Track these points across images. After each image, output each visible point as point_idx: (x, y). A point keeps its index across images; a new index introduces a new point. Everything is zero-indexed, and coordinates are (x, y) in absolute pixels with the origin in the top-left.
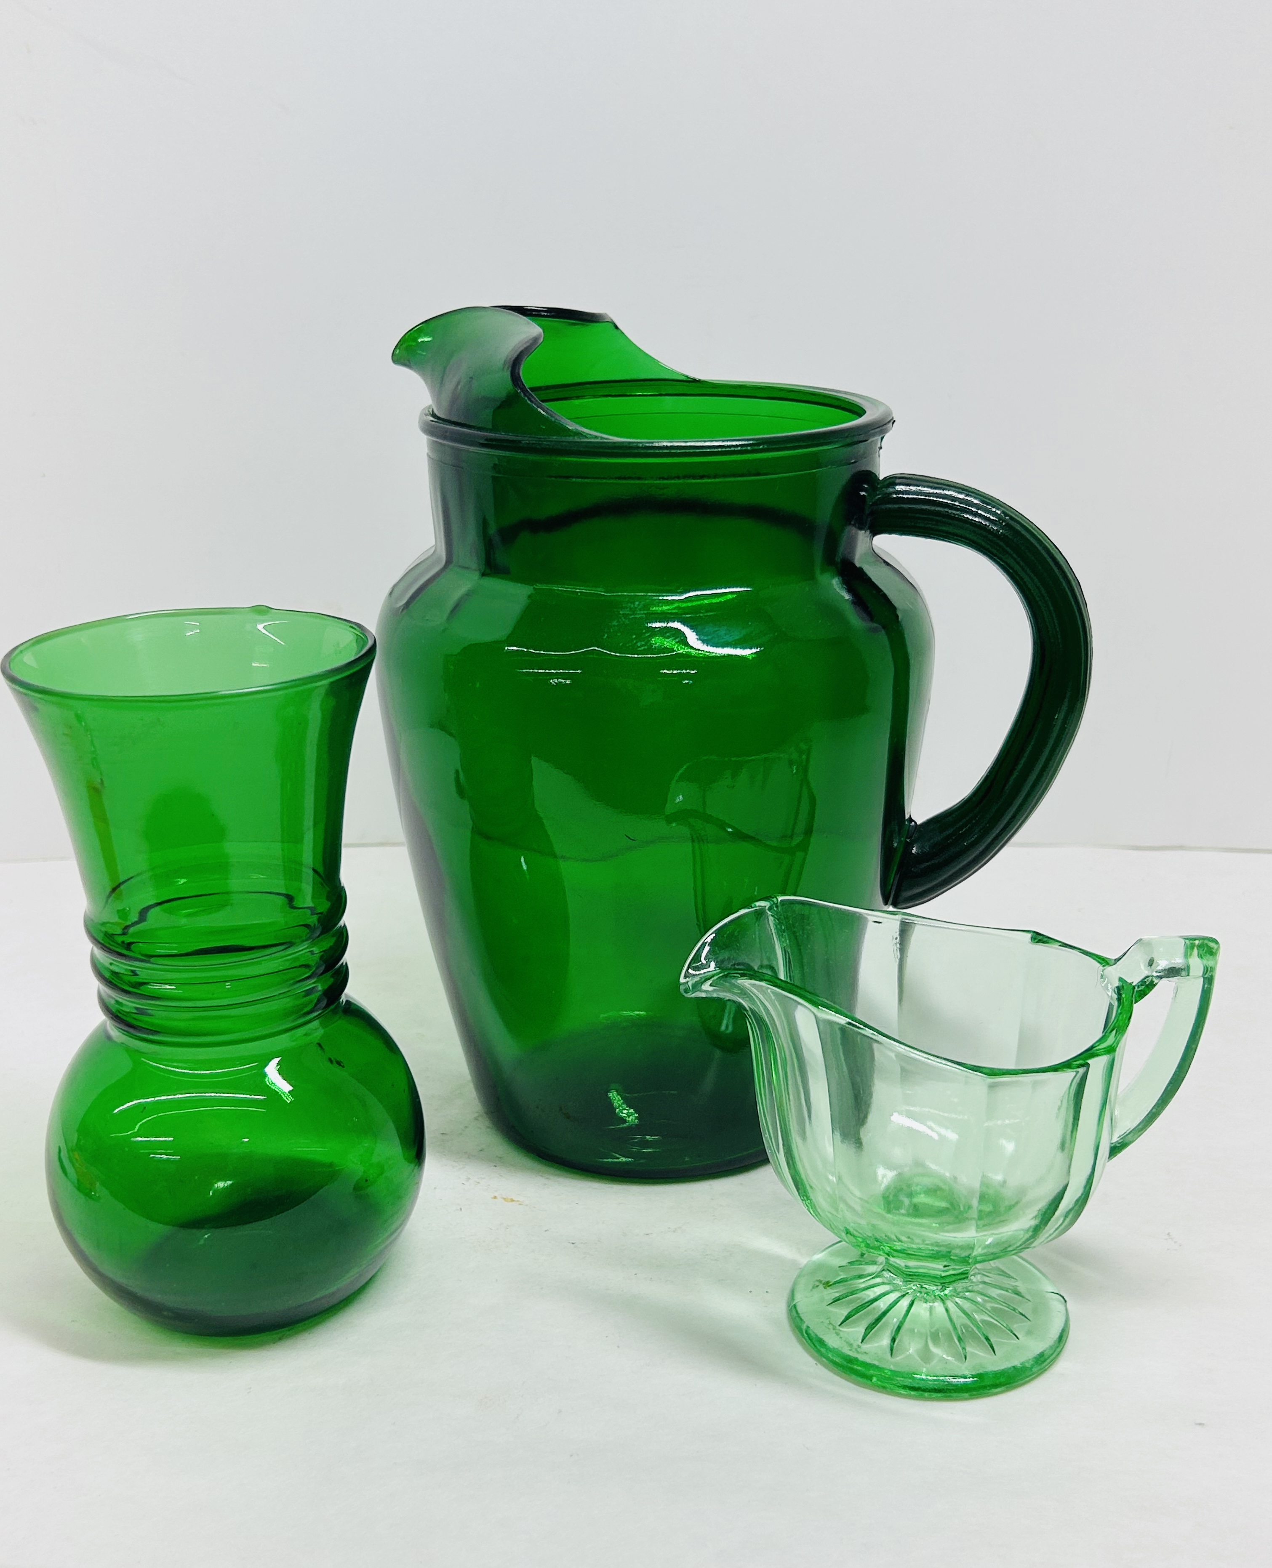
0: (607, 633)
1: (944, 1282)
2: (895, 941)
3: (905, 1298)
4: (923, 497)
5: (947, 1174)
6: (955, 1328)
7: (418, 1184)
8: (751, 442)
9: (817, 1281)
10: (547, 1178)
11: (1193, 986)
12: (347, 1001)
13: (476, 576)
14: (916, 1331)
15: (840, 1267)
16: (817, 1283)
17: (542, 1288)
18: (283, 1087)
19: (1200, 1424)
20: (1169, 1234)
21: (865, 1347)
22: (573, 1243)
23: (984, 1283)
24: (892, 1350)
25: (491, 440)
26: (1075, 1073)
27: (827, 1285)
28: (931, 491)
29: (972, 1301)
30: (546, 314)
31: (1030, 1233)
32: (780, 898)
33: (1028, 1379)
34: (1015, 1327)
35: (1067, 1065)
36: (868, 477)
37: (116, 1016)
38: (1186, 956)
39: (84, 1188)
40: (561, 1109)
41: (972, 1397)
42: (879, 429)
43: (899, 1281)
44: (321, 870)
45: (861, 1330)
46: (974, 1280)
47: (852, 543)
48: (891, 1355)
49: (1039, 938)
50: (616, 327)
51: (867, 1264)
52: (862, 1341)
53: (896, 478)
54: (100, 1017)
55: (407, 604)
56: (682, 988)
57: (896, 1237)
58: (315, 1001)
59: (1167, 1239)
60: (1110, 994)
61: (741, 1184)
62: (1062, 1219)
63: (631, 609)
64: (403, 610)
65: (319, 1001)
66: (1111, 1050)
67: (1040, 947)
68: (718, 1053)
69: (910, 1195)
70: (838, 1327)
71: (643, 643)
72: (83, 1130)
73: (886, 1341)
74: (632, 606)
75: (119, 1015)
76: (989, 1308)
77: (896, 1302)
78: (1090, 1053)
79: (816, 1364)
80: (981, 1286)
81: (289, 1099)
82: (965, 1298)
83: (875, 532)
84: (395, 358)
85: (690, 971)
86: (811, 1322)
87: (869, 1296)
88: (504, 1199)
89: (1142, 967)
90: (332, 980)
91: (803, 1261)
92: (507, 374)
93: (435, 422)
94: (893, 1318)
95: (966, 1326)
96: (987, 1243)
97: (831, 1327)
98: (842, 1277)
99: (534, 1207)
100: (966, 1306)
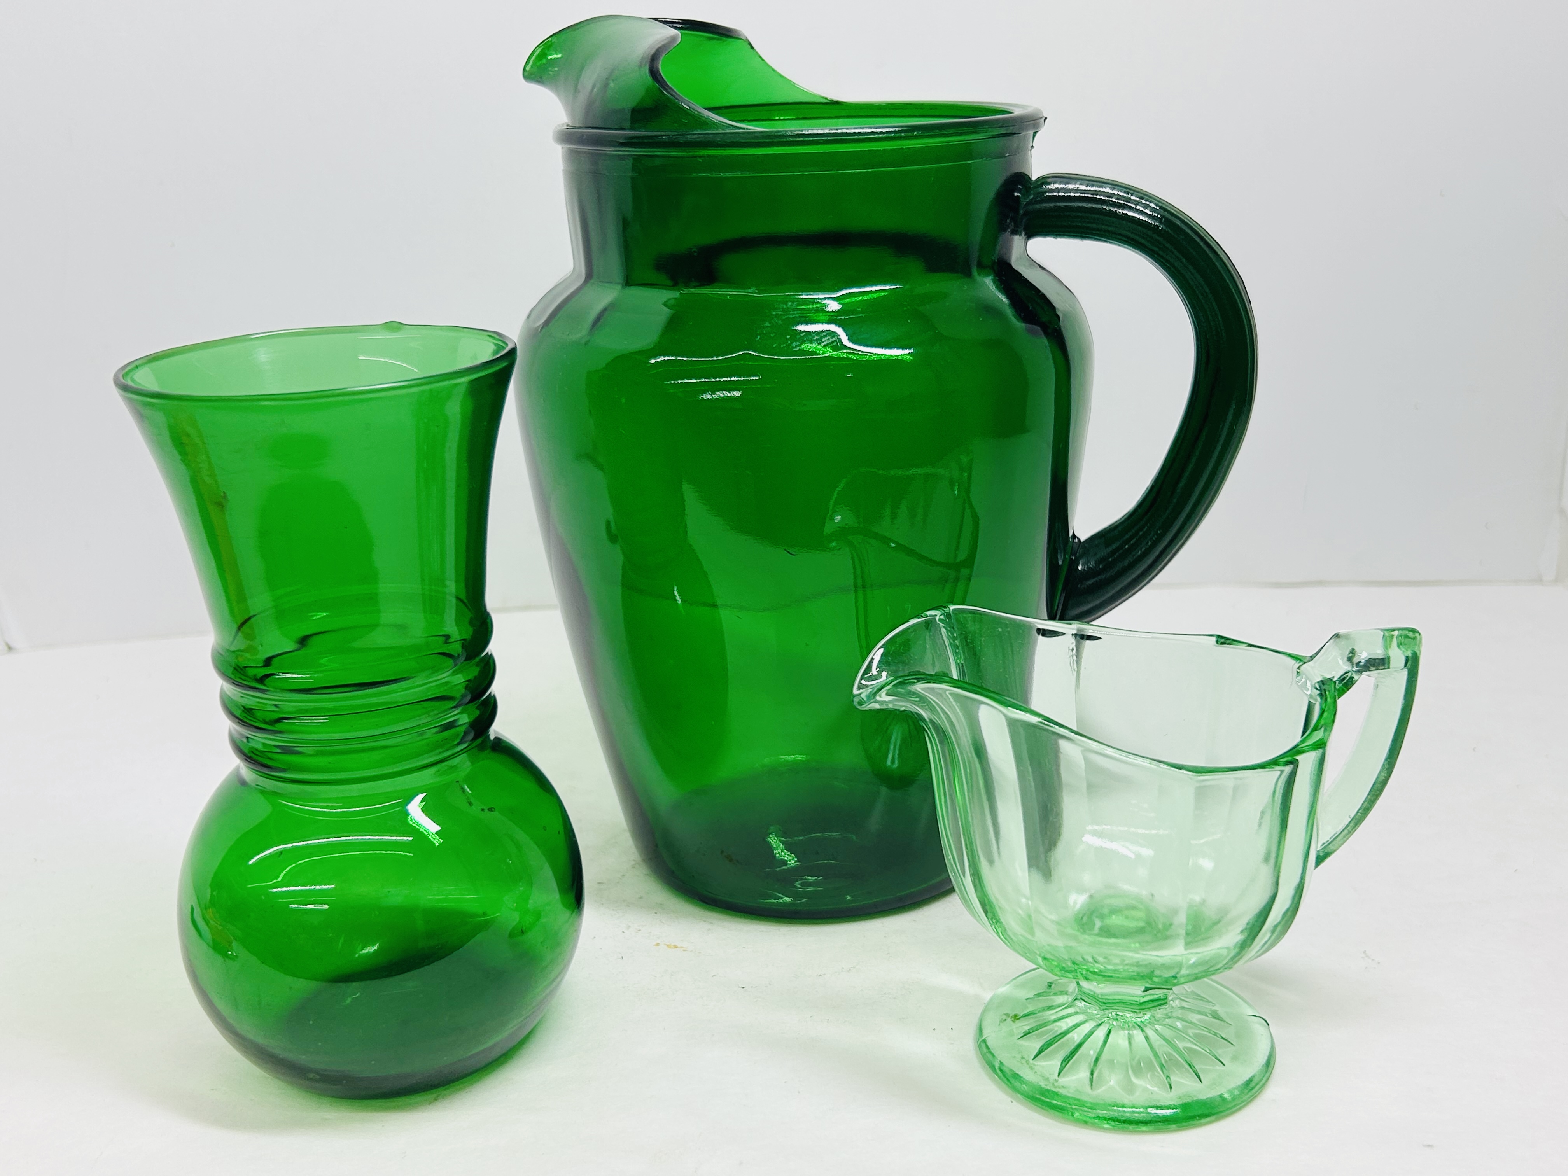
0: (760, 334)
1: (1142, 1007)
2: (1071, 653)
3: (1101, 1027)
4: (1078, 194)
5: (1144, 893)
6: (1156, 1055)
7: (577, 931)
9: (1005, 1014)
10: (711, 923)
11: (1398, 677)
12: (496, 738)
13: (619, 287)
14: (1115, 1062)
15: (1027, 999)
16: (1004, 1017)
17: (713, 1035)
18: (431, 827)
19: (1429, 1146)
20: (1365, 952)
21: (1063, 1080)
22: (743, 988)
23: (1182, 1008)
24: (1091, 1081)
25: (632, 138)
26: (1279, 773)
27: (1016, 1018)
28: (1087, 188)
29: (1172, 1027)
31: (1237, 950)
32: (952, 607)
33: (1238, 1107)
34: (1219, 1052)
35: (1274, 762)
36: (1020, 179)
37: (250, 757)
38: (1386, 647)
39: (220, 947)
40: (722, 852)
41: (1180, 1129)
42: (1032, 122)
43: (1094, 1010)
44: (463, 596)
45: (1056, 1063)
46: (1174, 1005)
47: (1008, 246)
48: (1092, 1089)
49: (1223, 641)
50: (752, 47)
51: (1055, 994)
52: (1058, 1076)
53: (1048, 177)
54: (233, 763)
55: (547, 323)
56: (856, 700)
57: (1093, 958)
58: (462, 734)
59: (1363, 957)
60: (1309, 693)
61: (915, 921)
62: (1269, 935)
63: (784, 310)
64: (543, 327)
65: (466, 733)
66: (1321, 745)
67: (1226, 649)
68: (884, 792)
69: (1102, 917)
70: (1031, 1062)
71: (798, 343)
72: (218, 883)
73: (1084, 1074)
74: (785, 307)
75: (252, 755)
76: (1191, 1035)
77: (1091, 1033)
78: (1296, 750)
79: (1012, 1102)
80: (1180, 1011)
81: (437, 841)
82: (1164, 1025)
83: (1029, 236)
84: (526, 74)
85: (863, 682)
86: (1004, 1057)
87: (1061, 1027)
88: (668, 945)
89: (1340, 662)
90: (477, 713)
91: (987, 996)
92: (646, 70)
93: (571, 130)
94: (1090, 1050)
95: (1169, 1054)
96: (1191, 962)
97: (1024, 1061)
98: (1028, 1011)
99: (700, 953)
100: (1167, 1033)
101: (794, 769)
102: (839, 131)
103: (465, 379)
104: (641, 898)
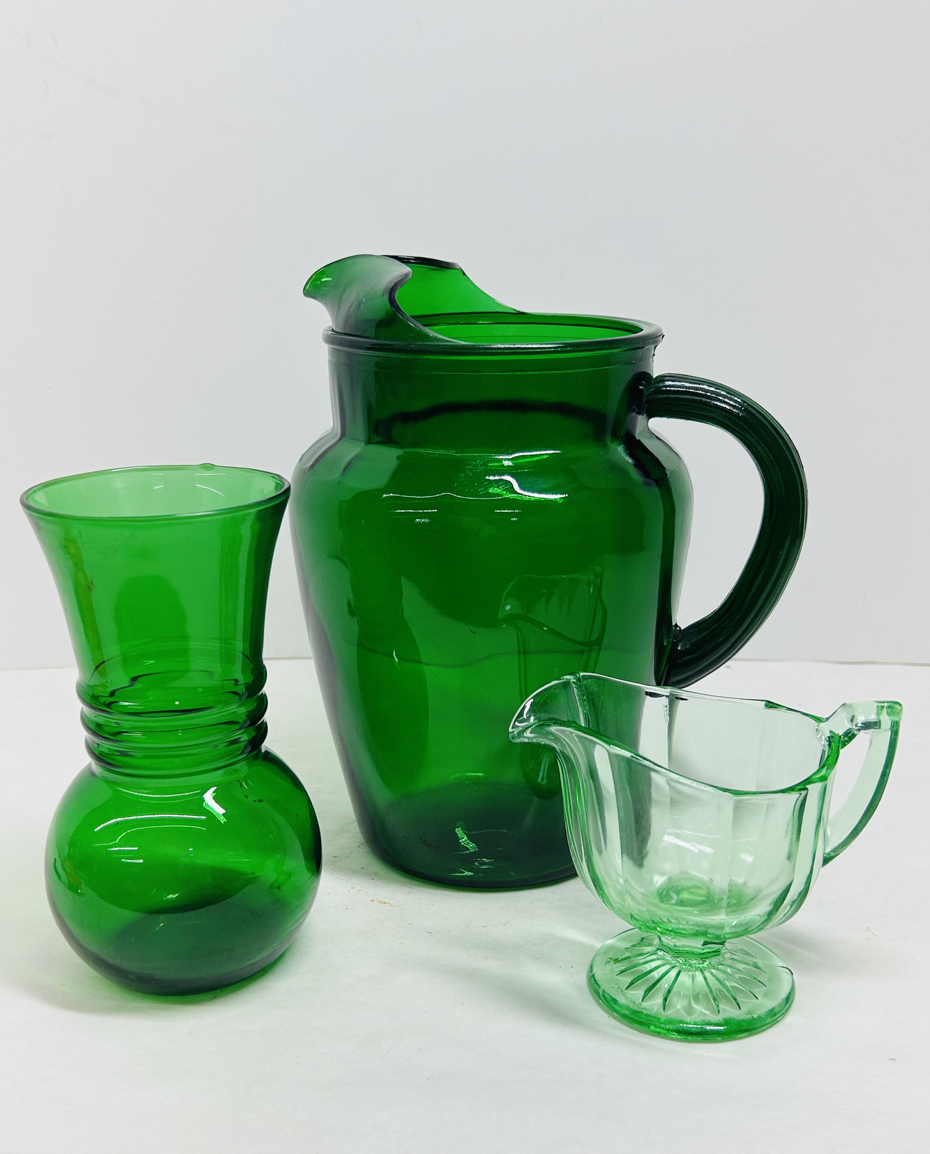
1: (703, 957)
2: (665, 708)
3: (674, 969)
4: (684, 390)
5: (706, 877)
6: (711, 991)
7: (316, 888)
8: (561, 345)
9: (609, 958)
10: (411, 888)
11: (884, 736)
12: (266, 751)
13: (363, 444)
14: (682, 994)
15: (626, 948)
16: (609, 960)
17: (407, 963)
18: (219, 810)
19: (892, 1059)
20: (868, 928)
21: (644, 1004)
22: (429, 933)
23: (733, 959)
24: (664, 1006)
25: (375, 345)
26: (798, 795)
27: (616, 961)
28: (691, 385)
29: (725, 972)
30: (414, 261)
31: (766, 917)
32: (582, 674)
33: (764, 1028)
34: (755, 991)
35: (791, 789)
36: (645, 376)
37: (99, 757)
38: (878, 714)
39: (73, 887)
40: (421, 839)
41: (724, 1040)
42: (652, 340)
43: (668, 957)
44: (248, 653)
45: (641, 993)
46: (726, 956)
47: (634, 423)
48: (664, 1010)
49: (770, 705)
50: (464, 274)
51: (645, 946)
52: (642, 1001)
53: (665, 376)
54: (86, 760)
55: (313, 466)
56: (510, 735)
57: (668, 919)
58: (243, 748)
59: (866, 931)
60: (823, 743)
61: (554, 892)
62: (789, 907)
63: (474, 465)
64: (309, 470)
65: (245, 747)
66: (824, 779)
67: (772, 711)
68: (536, 799)
69: (678, 892)
70: (624, 990)
71: (482, 489)
72: (73, 844)
73: (659, 1000)
74: (475, 463)
75: (101, 756)
76: (737, 978)
77: (667, 973)
78: (808, 781)
79: (609, 1017)
80: (730, 961)
81: (223, 820)
82: (717, 969)
83: (650, 416)
84: (306, 292)
85: (516, 723)
86: (606, 986)
87: (646, 968)
88: (379, 902)
89: (846, 723)
90: (254, 733)
91: (598, 945)
92: (386, 298)
93: (335, 334)
94: (665, 984)
95: (720, 990)
96: (734, 924)
97: (619, 990)
98: (626, 956)
99: (401, 908)
100: (721, 976)
101: (476, 782)
102: (516, 346)
103: (254, 510)
104: (363, 868)
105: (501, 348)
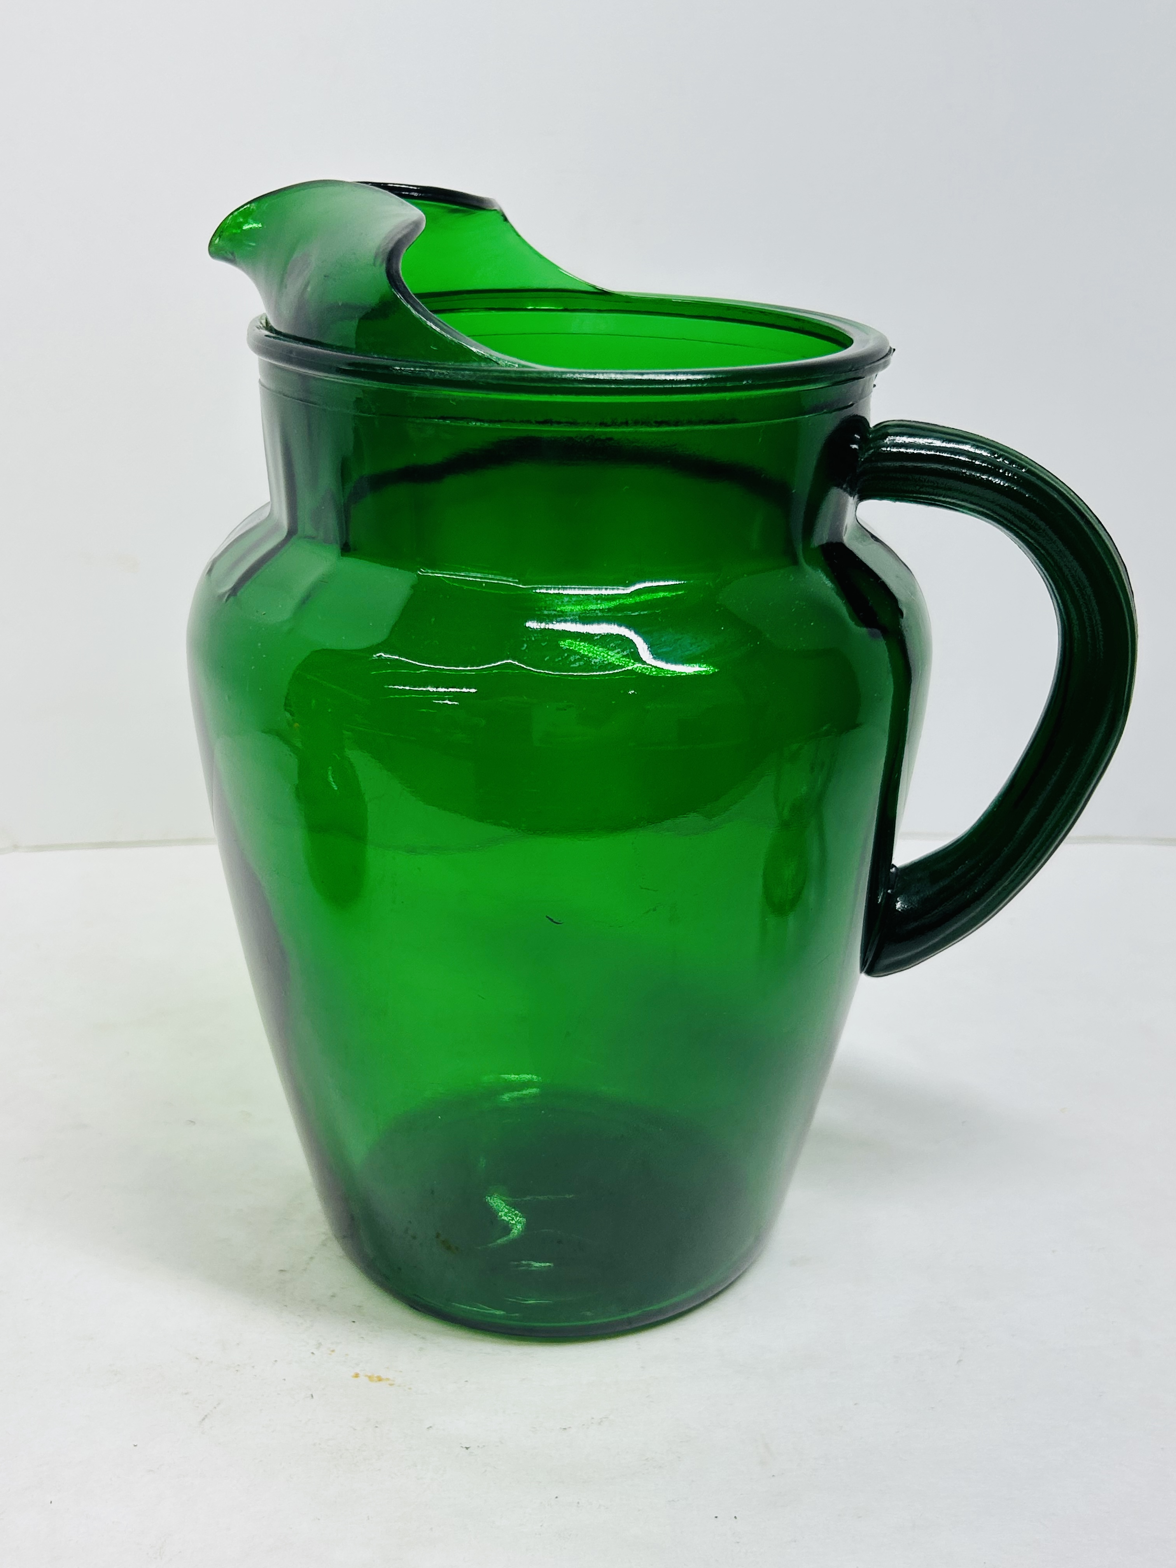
0: (527, 642)
4: (932, 453)
10: (423, 1338)
13: (334, 556)
22: (467, 1448)
25: (358, 365)
28: (944, 445)
36: (860, 424)
50: (506, 219)
53: (892, 425)
55: (234, 591)
64: (228, 598)
83: (862, 498)
84: (213, 249)
88: (369, 1377)
92: (380, 271)
93: (274, 337)
99: (410, 1389)
102: (645, 377)
104: (333, 1296)
105: (616, 382)
